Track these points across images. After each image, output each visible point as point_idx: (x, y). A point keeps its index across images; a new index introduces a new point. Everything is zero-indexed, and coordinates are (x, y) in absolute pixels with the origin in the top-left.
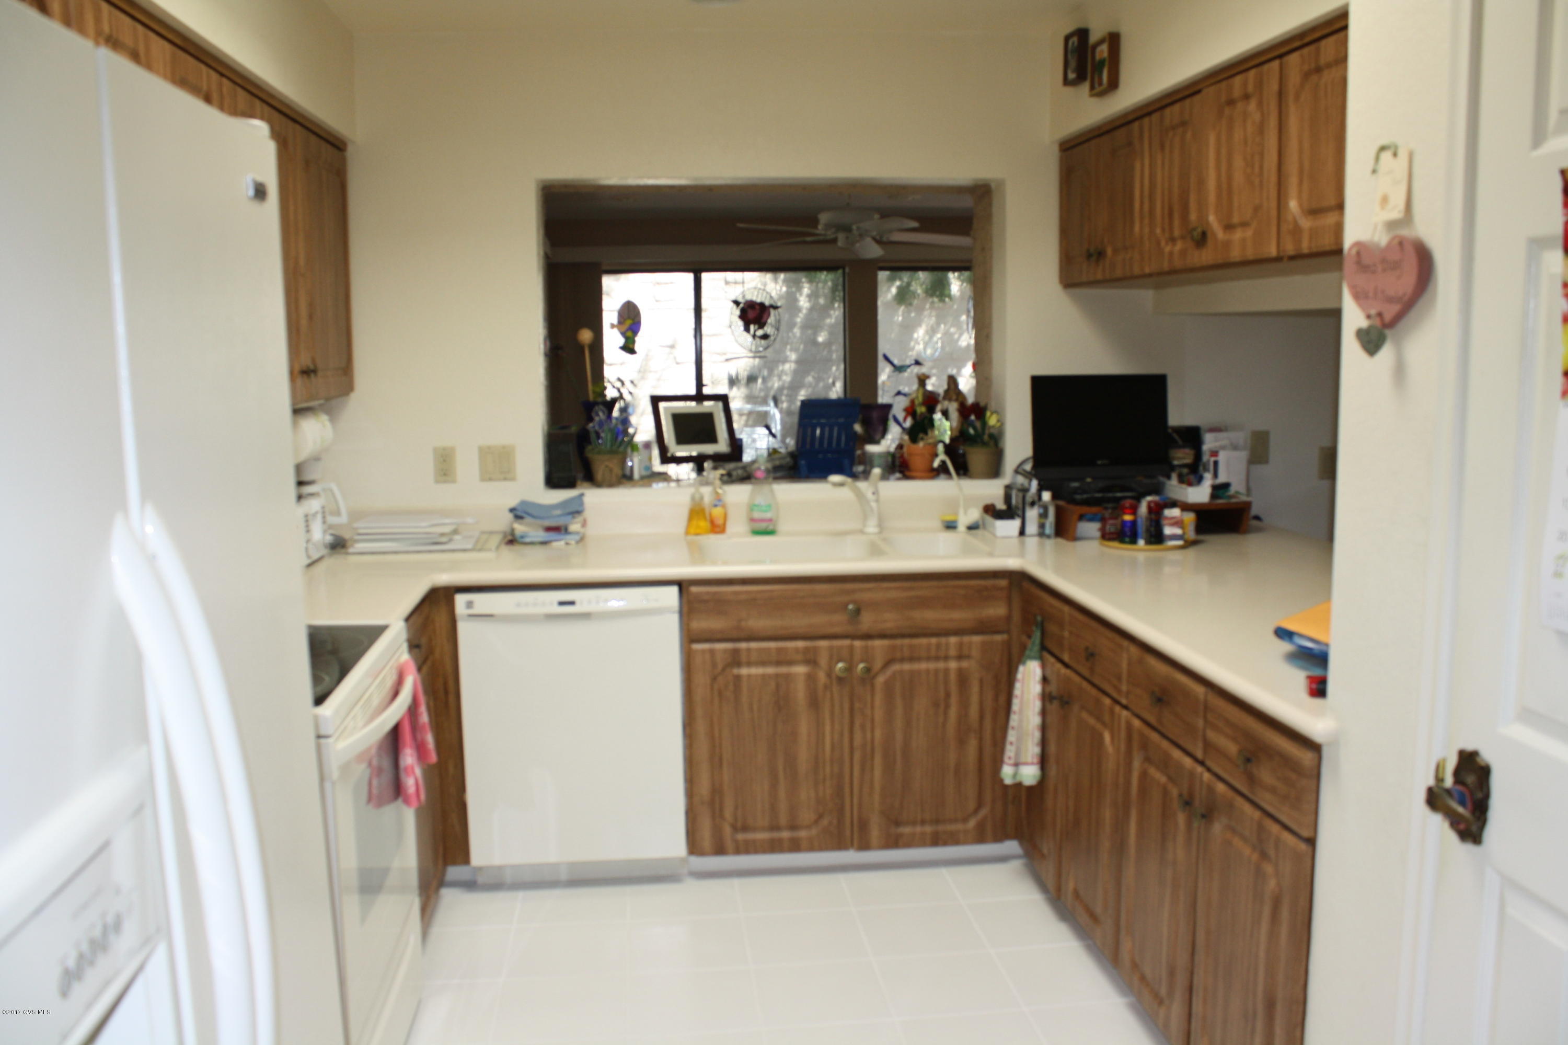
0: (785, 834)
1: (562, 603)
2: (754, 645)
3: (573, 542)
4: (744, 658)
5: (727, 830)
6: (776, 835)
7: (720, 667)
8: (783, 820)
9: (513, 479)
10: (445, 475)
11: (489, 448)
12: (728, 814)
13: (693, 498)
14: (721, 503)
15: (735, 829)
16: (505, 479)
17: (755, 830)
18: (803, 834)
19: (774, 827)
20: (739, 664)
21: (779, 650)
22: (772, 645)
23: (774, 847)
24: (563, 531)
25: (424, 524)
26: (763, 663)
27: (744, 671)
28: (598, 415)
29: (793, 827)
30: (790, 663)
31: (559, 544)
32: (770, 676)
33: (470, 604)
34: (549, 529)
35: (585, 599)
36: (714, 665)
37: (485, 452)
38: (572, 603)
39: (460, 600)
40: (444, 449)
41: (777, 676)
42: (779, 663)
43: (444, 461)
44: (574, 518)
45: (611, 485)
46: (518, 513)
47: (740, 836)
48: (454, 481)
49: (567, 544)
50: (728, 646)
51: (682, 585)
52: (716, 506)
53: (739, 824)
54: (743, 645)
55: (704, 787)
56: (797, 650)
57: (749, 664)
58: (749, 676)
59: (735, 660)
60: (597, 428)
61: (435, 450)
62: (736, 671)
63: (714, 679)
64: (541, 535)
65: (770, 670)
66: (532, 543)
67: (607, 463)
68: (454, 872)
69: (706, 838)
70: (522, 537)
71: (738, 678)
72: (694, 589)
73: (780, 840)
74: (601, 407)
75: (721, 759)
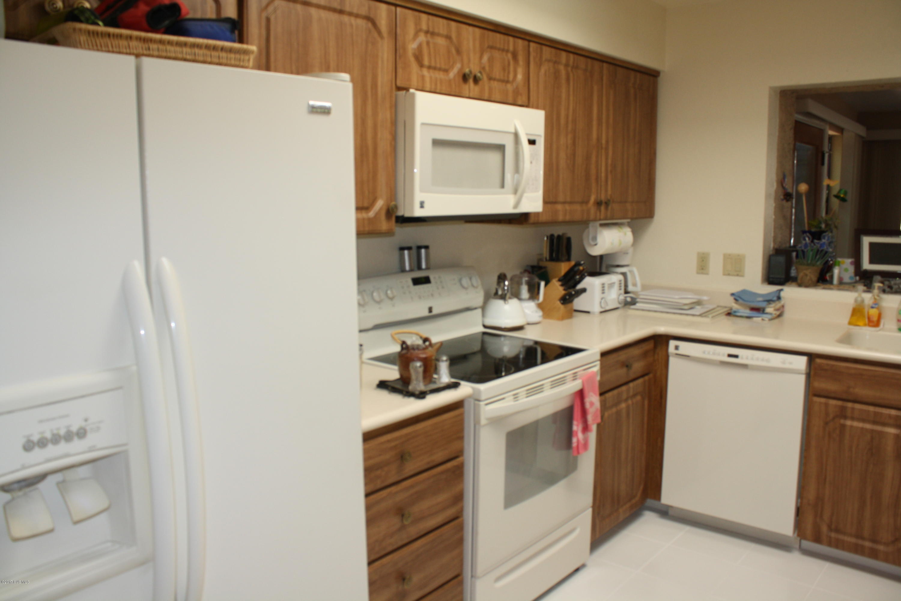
0: (867, 544)
1: (730, 356)
2: (858, 406)
3: (767, 319)
4: (849, 413)
5: (824, 529)
6: (860, 542)
7: (831, 416)
8: (866, 533)
9: (742, 276)
10: (702, 269)
11: (730, 255)
12: (826, 515)
13: (856, 301)
14: (877, 306)
15: (830, 529)
16: (738, 275)
17: (844, 533)
18: (881, 548)
19: (859, 536)
20: (845, 417)
21: (876, 413)
22: (871, 409)
23: (857, 549)
24: (761, 312)
25: (677, 297)
26: (863, 421)
27: (849, 423)
28: (805, 240)
29: (874, 541)
30: (884, 424)
31: (758, 320)
32: (867, 430)
33: (677, 348)
34: (753, 309)
35: (745, 355)
36: (827, 414)
37: (727, 258)
38: (736, 356)
39: (672, 343)
40: (703, 254)
41: (872, 431)
42: (875, 423)
43: (703, 261)
44: (770, 304)
45: (807, 286)
46: (737, 297)
47: (833, 535)
48: (707, 274)
49: (763, 320)
50: (839, 403)
51: (812, 357)
52: (872, 307)
53: (833, 527)
54: (850, 405)
55: (811, 495)
56: (890, 416)
57: (853, 419)
58: (852, 427)
59: (842, 414)
60: (803, 248)
61: (699, 254)
62: (842, 421)
63: (826, 423)
64: (747, 312)
65: (868, 426)
66: (741, 317)
67: (805, 271)
68: (650, 502)
69: (809, 530)
70: (735, 312)
71: (843, 426)
72: (818, 361)
73: (863, 547)
74: (808, 234)
75: (825, 479)
